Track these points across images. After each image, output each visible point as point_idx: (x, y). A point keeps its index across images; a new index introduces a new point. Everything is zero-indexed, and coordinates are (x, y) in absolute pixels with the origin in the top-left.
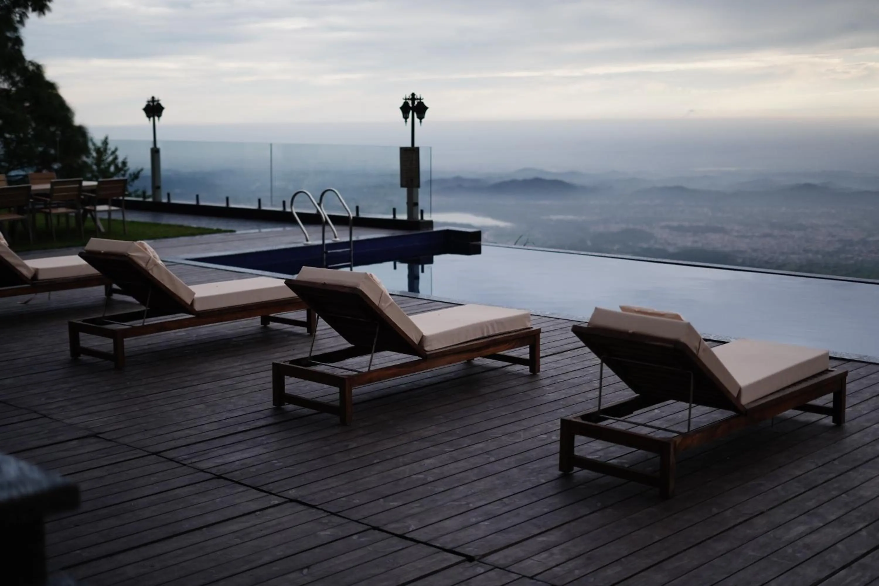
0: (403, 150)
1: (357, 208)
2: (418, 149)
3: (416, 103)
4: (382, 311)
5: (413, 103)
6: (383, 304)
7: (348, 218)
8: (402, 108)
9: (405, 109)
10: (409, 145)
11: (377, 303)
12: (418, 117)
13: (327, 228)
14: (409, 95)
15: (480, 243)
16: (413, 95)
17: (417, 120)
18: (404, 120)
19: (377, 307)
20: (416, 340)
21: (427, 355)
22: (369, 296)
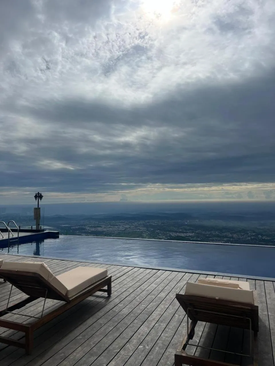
0: (35, 209)
1: (20, 226)
2: (40, 208)
3: (39, 195)
4: (49, 284)
5: (38, 195)
6: (50, 279)
7: (17, 229)
8: (35, 197)
9: (36, 197)
10: (37, 207)
11: (47, 279)
12: (40, 199)
13: (10, 233)
14: (37, 193)
15: (58, 235)
16: (38, 193)
17: (40, 200)
18: (35, 200)
19: (47, 282)
20: (64, 293)
21: (70, 301)
22: (43, 276)
